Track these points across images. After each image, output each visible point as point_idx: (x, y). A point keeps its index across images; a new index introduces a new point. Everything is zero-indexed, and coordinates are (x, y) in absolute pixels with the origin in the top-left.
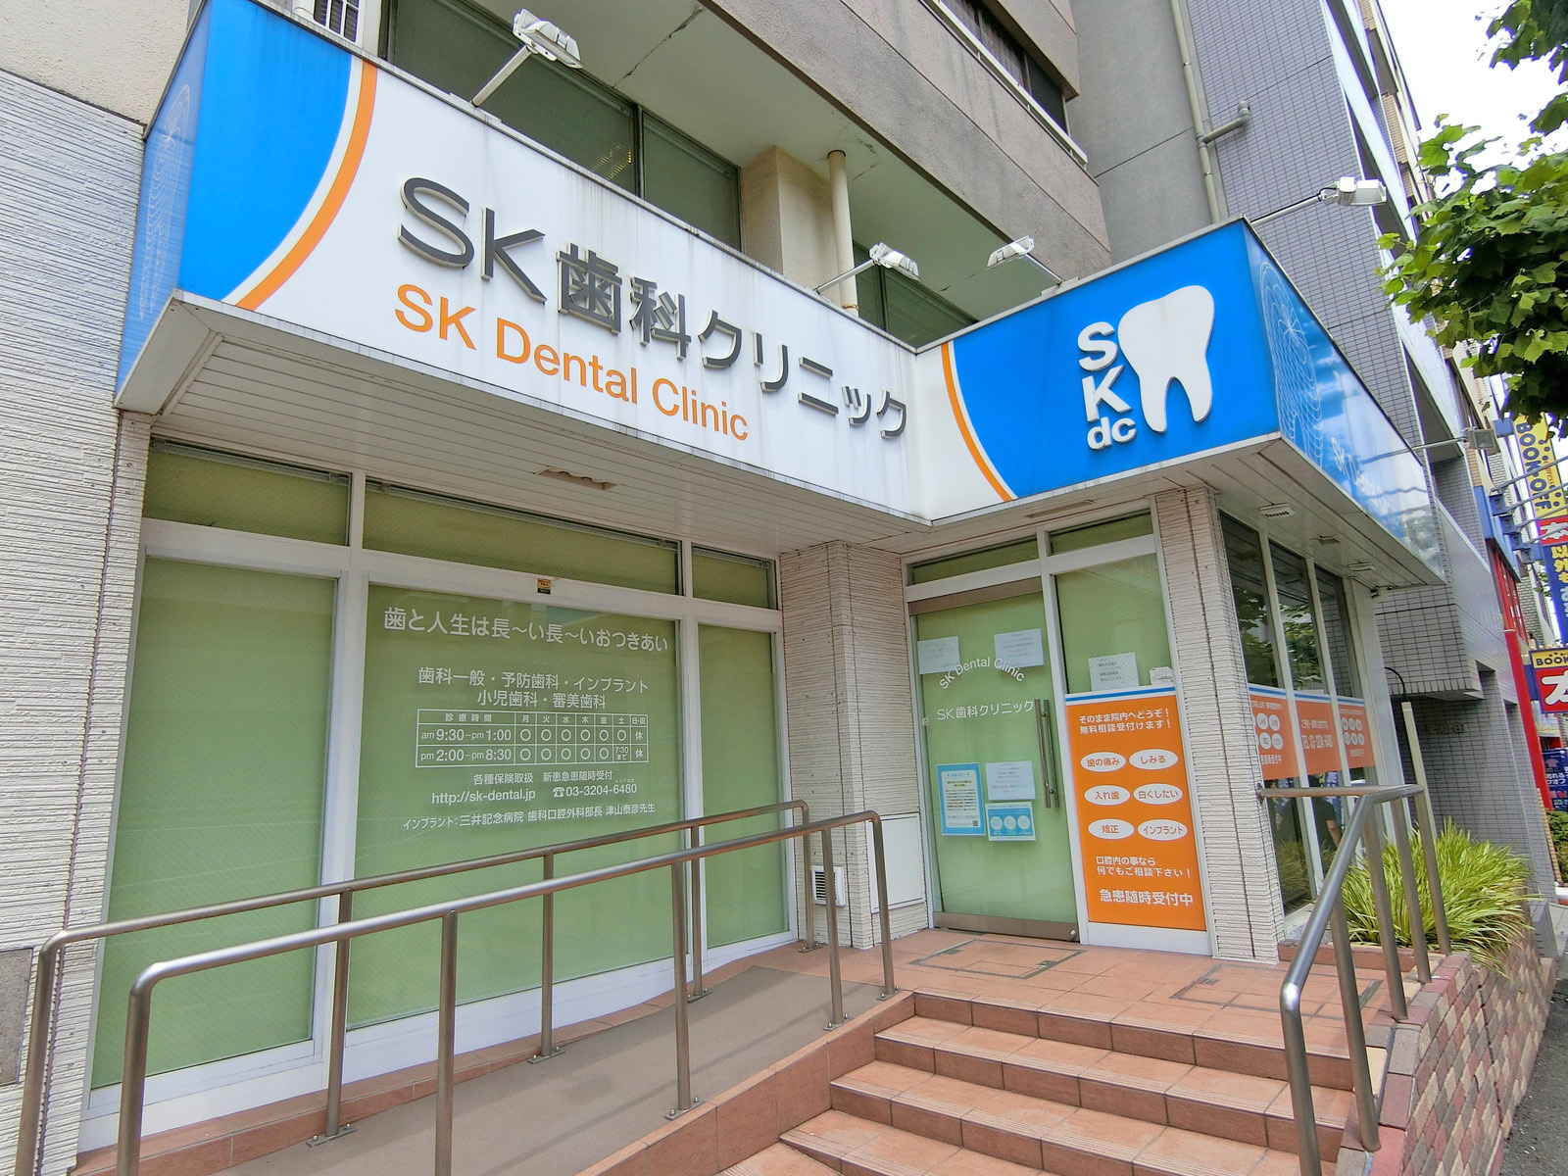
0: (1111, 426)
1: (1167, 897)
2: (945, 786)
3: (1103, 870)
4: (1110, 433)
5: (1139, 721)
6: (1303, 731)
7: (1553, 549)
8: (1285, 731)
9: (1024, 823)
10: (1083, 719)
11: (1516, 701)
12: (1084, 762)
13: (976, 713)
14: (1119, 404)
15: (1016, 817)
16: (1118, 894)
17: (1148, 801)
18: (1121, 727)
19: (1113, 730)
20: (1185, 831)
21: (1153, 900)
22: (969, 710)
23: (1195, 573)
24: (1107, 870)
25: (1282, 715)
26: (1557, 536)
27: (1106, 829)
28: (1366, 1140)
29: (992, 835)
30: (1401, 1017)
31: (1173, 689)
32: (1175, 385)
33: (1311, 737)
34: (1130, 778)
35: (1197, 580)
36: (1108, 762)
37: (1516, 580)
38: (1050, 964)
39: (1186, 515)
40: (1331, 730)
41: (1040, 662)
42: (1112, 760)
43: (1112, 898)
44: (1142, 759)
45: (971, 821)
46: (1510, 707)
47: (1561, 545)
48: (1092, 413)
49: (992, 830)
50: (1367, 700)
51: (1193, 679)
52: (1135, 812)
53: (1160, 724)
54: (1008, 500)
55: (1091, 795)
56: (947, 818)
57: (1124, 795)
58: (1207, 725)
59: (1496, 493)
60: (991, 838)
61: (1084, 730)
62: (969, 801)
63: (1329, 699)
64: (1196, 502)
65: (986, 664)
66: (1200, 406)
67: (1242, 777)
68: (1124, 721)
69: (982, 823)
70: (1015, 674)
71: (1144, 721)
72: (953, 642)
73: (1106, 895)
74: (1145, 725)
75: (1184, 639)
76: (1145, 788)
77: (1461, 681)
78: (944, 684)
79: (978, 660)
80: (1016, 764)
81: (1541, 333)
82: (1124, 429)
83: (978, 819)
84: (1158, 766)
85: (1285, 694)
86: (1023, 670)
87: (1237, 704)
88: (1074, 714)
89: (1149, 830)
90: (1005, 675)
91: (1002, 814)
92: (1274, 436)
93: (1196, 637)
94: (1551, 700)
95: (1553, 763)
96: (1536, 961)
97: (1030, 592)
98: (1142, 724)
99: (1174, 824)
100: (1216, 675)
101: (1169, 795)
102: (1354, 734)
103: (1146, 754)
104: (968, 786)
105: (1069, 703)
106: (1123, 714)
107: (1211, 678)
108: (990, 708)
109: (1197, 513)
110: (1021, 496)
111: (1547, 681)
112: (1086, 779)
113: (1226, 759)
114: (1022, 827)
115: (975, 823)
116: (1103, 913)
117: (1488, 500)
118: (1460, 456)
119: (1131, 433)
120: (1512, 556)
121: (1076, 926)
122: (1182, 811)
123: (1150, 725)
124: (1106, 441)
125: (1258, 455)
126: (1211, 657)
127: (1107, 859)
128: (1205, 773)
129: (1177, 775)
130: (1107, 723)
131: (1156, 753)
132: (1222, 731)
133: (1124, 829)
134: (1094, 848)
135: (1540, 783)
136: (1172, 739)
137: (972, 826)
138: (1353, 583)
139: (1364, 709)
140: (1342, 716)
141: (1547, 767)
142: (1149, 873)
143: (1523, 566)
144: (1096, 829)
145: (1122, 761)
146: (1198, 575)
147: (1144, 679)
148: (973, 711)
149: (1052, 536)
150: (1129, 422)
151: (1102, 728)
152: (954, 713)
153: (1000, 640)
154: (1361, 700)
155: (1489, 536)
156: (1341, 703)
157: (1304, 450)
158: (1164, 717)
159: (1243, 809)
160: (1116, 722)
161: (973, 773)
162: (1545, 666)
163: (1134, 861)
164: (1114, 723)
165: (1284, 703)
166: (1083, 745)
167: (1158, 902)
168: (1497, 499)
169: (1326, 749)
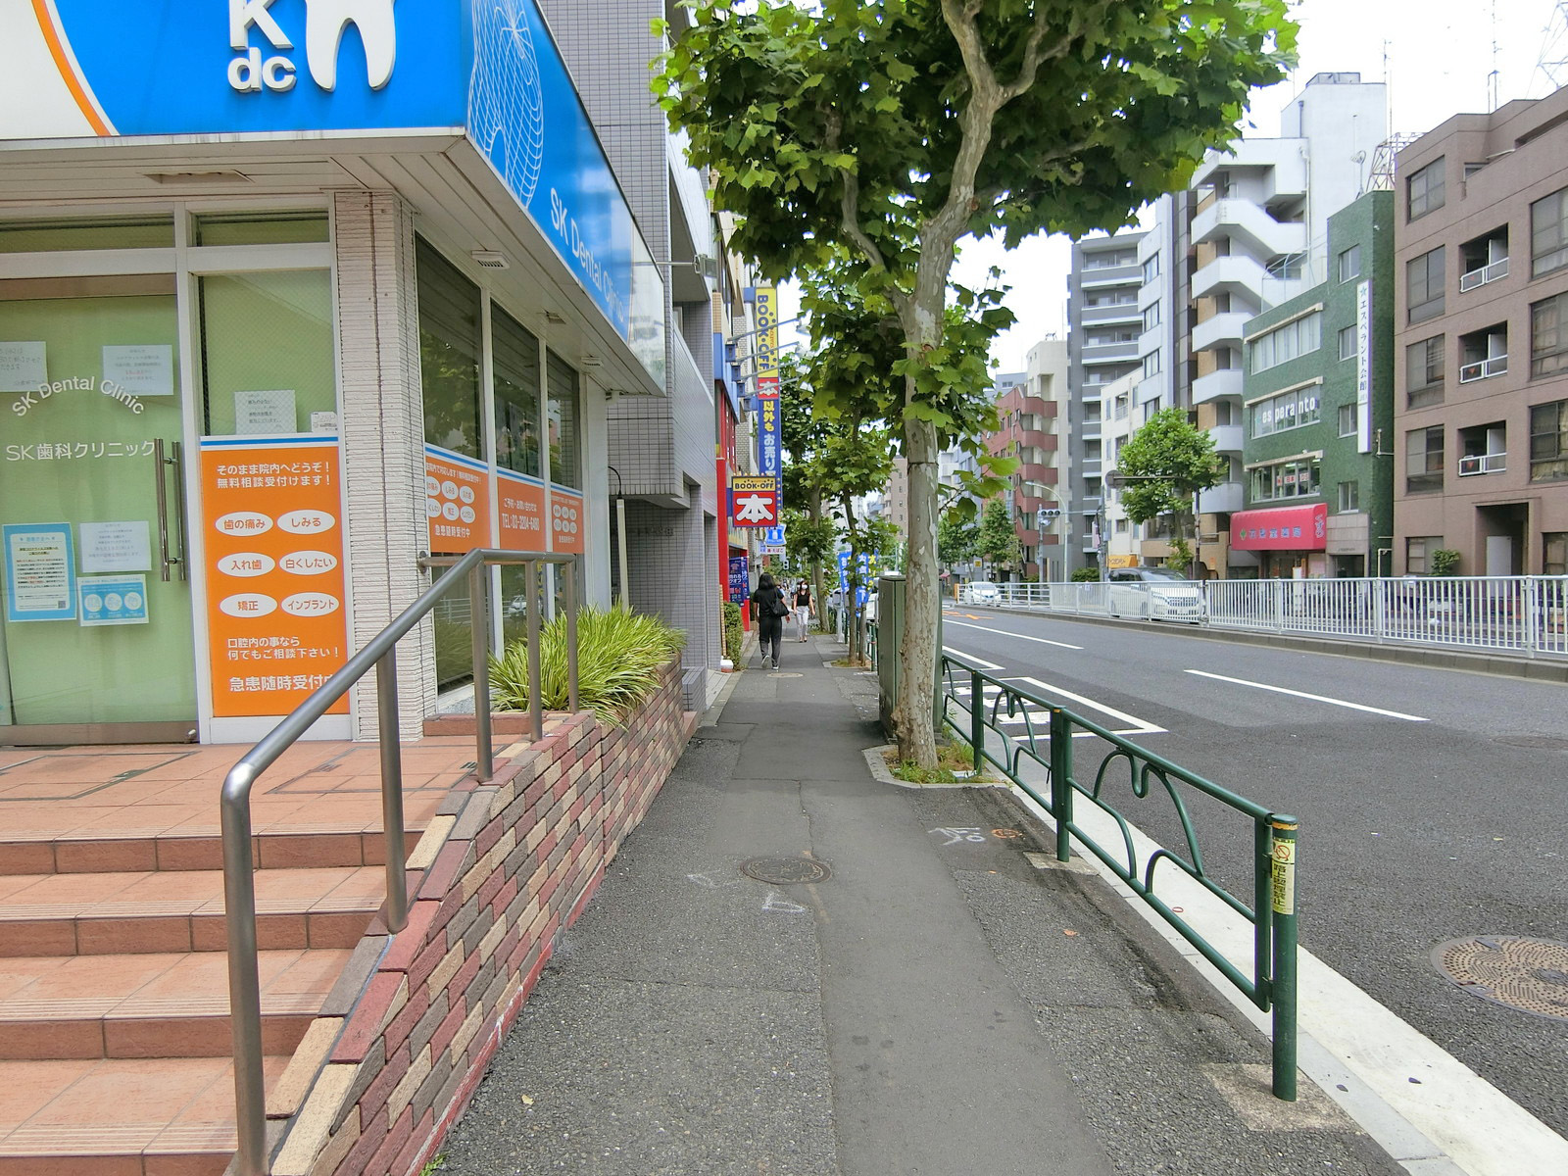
0: (264, 60)
1: (311, 680)
2: (16, 554)
3: (235, 655)
4: (261, 72)
5: (293, 475)
6: (502, 509)
7: (765, 403)
8: (480, 505)
9: (134, 601)
10: (222, 469)
11: (715, 514)
12: (220, 525)
13: (69, 454)
14: (278, 36)
15: (123, 595)
16: (252, 681)
17: (297, 571)
18: (270, 482)
19: (261, 485)
20: (336, 604)
21: (293, 685)
22: (59, 450)
23: (373, 299)
24: (240, 655)
25: (480, 489)
26: (768, 393)
27: (243, 605)
28: (392, 922)
29: (86, 618)
30: (486, 779)
31: (336, 439)
32: (350, 29)
33: (514, 517)
34: (277, 543)
35: (373, 309)
36: (250, 524)
37: (736, 422)
38: (133, 774)
39: (369, 225)
40: (540, 514)
41: (169, 391)
42: (256, 522)
43: (245, 687)
44: (292, 522)
45: (55, 602)
46: (709, 519)
47: (770, 401)
48: (238, 37)
49: (86, 612)
50: (585, 492)
51: (359, 428)
52: (279, 584)
53: (317, 480)
54: (103, 134)
55: (226, 565)
56: (16, 597)
57: (268, 564)
58: (367, 483)
59: (731, 343)
60: (84, 623)
61: (222, 483)
62: (52, 574)
63: (543, 484)
64: (383, 211)
65: (88, 385)
66: (379, 67)
67: (401, 542)
68: (274, 474)
69: (72, 605)
70: (134, 405)
71: (298, 475)
72: (37, 350)
73: (237, 684)
74: (300, 481)
75: (353, 378)
76: (294, 556)
77: (667, 486)
78: (20, 409)
79: (76, 380)
80: (124, 525)
81: (756, 163)
82: (279, 72)
83: (67, 599)
84: (312, 530)
85: (486, 468)
86: (143, 399)
87: (403, 461)
88: (210, 462)
89: (295, 605)
90: (119, 405)
91: (102, 590)
92: (458, 131)
93: (365, 378)
94: (740, 517)
95: (735, 566)
96: (679, 715)
97: (157, 293)
98: (296, 479)
99: (324, 597)
100: (384, 425)
101: (322, 563)
102: (565, 522)
103: (298, 515)
104: (53, 554)
105: (204, 448)
106: (274, 466)
107: (379, 428)
108: (90, 447)
109: (382, 225)
110: (125, 132)
111: (740, 501)
112: (220, 545)
113: (386, 522)
114: (130, 607)
115: (61, 604)
116: (228, 705)
117: (724, 347)
118: (707, 301)
119: (288, 80)
120: (736, 401)
121: (195, 724)
122: (332, 582)
123: (305, 481)
124: (253, 82)
125: (442, 156)
126: (380, 404)
127: (242, 642)
128: (362, 538)
129: (332, 541)
130: (252, 476)
131: (311, 514)
132: (384, 490)
133: (265, 605)
134: (223, 628)
135: (723, 580)
136: (328, 498)
137: (56, 608)
138: (588, 379)
139: (581, 501)
140: (553, 503)
141: (731, 568)
142: (291, 654)
143: (743, 412)
144: (230, 606)
145: (269, 523)
146: (376, 303)
147: (302, 424)
148: (63, 451)
149: (202, 223)
150: (287, 64)
151: (246, 482)
152: (34, 452)
153: (111, 354)
154: (579, 492)
155: (719, 377)
156: (554, 490)
157: (503, 175)
158: (323, 472)
159: (399, 578)
160: (264, 476)
161: (61, 536)
162: (740, 489)
163: (274, 641)
164: (263, 476)
165: (484, 478)
166: (219, 502)
167: (299, 687)
168: (730, 348)
169: (529, 531)
